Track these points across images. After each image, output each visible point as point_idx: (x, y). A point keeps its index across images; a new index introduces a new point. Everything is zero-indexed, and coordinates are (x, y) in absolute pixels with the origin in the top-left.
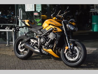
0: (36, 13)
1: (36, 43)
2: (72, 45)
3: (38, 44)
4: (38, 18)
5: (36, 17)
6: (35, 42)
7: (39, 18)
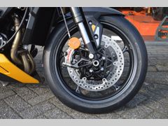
2: (97, 32)
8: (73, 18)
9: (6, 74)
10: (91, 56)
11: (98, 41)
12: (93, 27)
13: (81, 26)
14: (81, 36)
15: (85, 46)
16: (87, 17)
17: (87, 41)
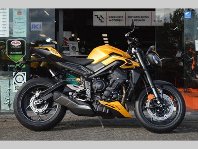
0: (16, 42)
1: (81, 90)
2: (161, 92)
3: (85, 93)
4: (16, 53)
5: (13, 51)
6: (79, 90)
7: (20, 53)
8: (150, 86)
9: (119, 111)
10: (159, 102)
11: (161, 96)
12: (159, 90)
13: (153, 89)
14: (153, 94)
15: (156, 98)
16: (156, 85)
17: (156, 96)
